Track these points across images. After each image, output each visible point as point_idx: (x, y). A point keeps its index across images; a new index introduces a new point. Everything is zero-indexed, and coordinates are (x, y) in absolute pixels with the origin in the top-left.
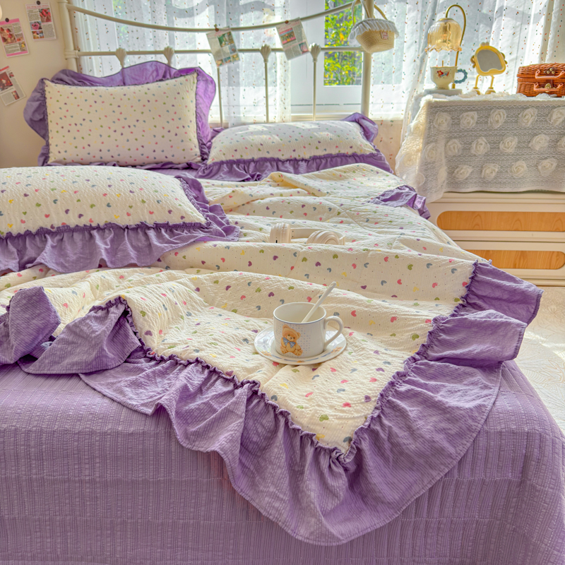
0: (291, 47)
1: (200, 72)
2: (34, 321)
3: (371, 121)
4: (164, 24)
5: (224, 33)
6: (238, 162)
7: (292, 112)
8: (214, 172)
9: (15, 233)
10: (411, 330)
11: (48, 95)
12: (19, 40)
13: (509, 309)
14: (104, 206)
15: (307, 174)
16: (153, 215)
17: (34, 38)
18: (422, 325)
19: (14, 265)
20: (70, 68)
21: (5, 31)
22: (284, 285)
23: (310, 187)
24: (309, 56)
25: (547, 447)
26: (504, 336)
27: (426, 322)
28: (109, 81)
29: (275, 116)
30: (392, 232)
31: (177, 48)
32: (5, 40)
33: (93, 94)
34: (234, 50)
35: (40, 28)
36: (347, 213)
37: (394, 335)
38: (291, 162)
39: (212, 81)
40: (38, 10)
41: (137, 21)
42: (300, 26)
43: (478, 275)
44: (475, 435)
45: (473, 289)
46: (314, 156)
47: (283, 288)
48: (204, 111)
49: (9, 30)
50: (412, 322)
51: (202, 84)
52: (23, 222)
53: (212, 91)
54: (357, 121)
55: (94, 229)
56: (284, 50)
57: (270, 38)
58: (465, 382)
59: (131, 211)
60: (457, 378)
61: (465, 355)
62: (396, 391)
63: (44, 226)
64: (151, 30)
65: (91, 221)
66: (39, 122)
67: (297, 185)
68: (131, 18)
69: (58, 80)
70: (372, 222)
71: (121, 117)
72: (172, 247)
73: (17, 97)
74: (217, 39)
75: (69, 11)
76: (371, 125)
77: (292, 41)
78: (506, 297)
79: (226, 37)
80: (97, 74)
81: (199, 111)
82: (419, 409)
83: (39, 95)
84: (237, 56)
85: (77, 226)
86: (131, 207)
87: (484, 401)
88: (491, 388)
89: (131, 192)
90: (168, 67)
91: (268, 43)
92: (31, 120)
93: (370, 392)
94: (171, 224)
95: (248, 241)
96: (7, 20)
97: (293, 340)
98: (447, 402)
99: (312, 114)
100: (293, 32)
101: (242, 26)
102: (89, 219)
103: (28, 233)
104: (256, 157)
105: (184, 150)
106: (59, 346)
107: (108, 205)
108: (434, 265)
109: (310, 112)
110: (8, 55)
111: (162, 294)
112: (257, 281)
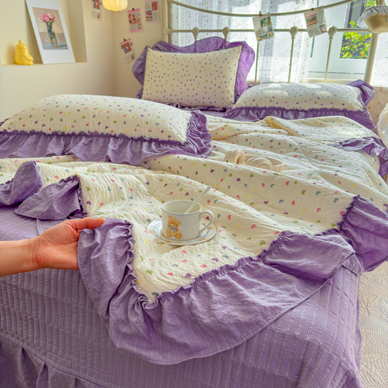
0: (314, 28)
1: (245, 45)
2: (26, 182)
3: (371, 88)
4: (226, 11)
5: (265, 17)
6: (253, 109)
7: (309, 77)
8: (235, 114)
9: (66, 133)
10: (262, 237)
11: (147, 57)
12: (138, 22)
13: (375, 241)
14: (122, 122)
15: (295, 120)
16: (151, 132)
17: (147, 20)
18: (271, 235)
19: (58, 151)
20: (164, 40)
21: (131, 16)
22: (197, 189)
23: (291, 129)
24: (326, 35)
25: (321, 359)
26: (331, 257)
27: (276, 233)
28: (186, 50)
29: (295, 79)
30: (331, 168)
31: (232, 28)
32: (130, 22)
33: (173, 58)
34: (270, 30)
35: (151, 14)
36: (303, 150)
37: (250, 239)
38: (294, 112)
39: (253, 52)
40: (151, 3)
41: (209, 9)
42: (322, 13)
43: (355, 207)
44: (260, 329)
45: (348, 218)
46: (313, 109)
47: (196, 190)
48: (244, 73)
49: (133, 16)
50: (265, 231)
51: (245, 54)
52: (73, 127)
53: (252, 58)
54: (360, 87)
55: (112, 137)
56: (308, 30)
57: (298, 22)
58: (281, 287)
59: (138, 128)
60: (277, 281)
61: (291, 265)
62: (215, 278)
63: (84, 131)
64: (217, 15)
65: (112, 131)
66: (140, 74)
67: (282, 127)
68: (205, 7)
69: (156, 48)
70: (319, 159)
71: (187, 74)
72: (152, 154)
73: (133, 58)
74: (260, 22)
75: (168, 3)
76: (370, 90)
77: (314, 23)
78: (372, 229)
79: (267, 20)
80: (181, 45)
81: (239, 72)
82: (225, 296)
83: (143, 56)
84: (273, 34)
85: (103, 133)
86: (138, 125)
87: (284, 305)
88: (299, 297)
89: (142, 116)
90: (225, 41)
91: (296, 25)
92: (136, 73)
93: (194, 272)
94: (160, 140)
95: (213, 159)
96: (133, 9)
97: (175, 227)
98: (248, 297)
99: (324, 79)
100: (316, 17)
101: (279, 12)
102: (110, 130)
103: (73, 134)
104: (268, 106)
105: (223, 98)
106: (33, 200)
107: (125, 123)
108: (322, 193)
109: (323, 78)
110: (131, 31)
111: (112, 180)
112: (183, 183)
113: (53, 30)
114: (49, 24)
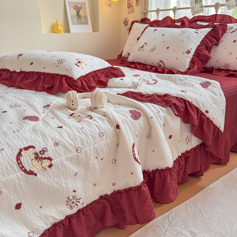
32: (128, 7)
34: (201, 6)
49: (130, 3)
56: (227, 5)
73: (128, 29)
74: (195, 1)
84: (203, 9)
110: (128, 13)
113: (80, 14)
114: (78, 11)
